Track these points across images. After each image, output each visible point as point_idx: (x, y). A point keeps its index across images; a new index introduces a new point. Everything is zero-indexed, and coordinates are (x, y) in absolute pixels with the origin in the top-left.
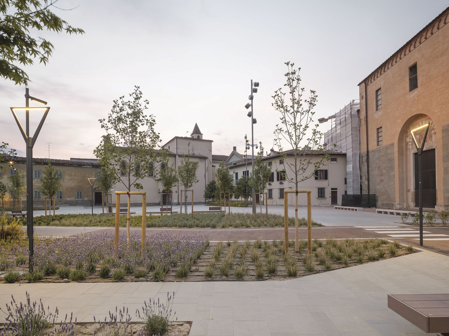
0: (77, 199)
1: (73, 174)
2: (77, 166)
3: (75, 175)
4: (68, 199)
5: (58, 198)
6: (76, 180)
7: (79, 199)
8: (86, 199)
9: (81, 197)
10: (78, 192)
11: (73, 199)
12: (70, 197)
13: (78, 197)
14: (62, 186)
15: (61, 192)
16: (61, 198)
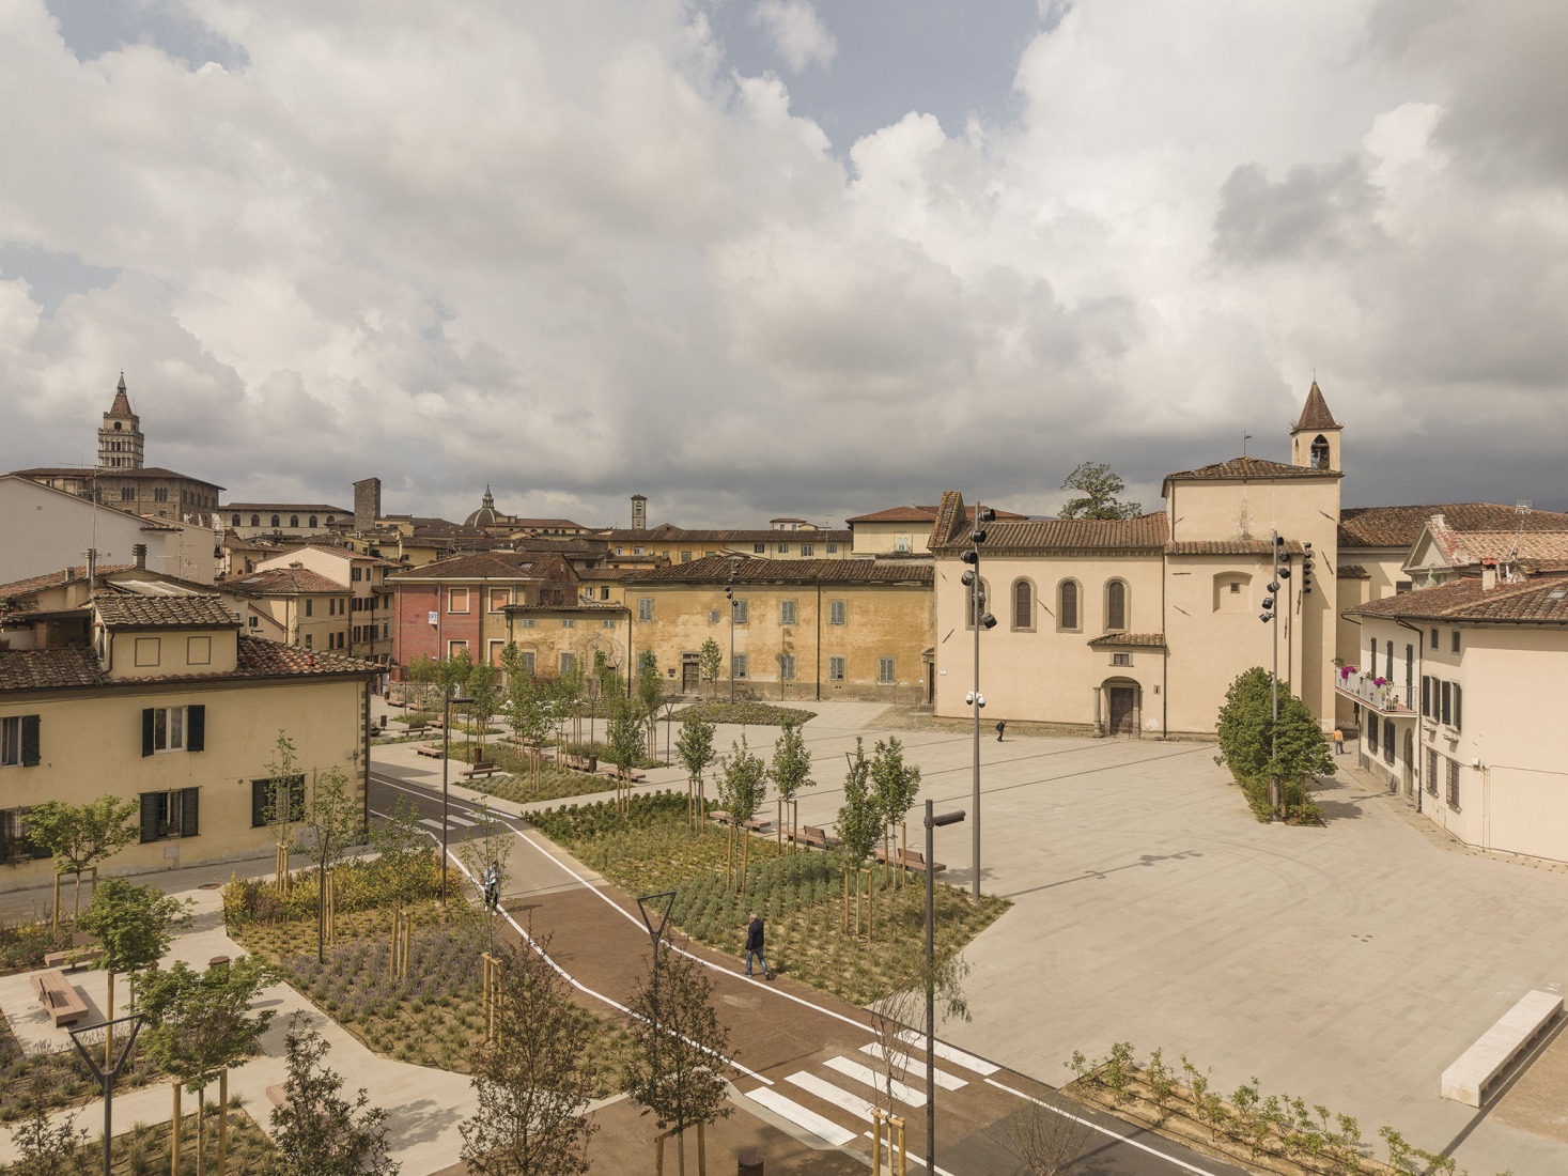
0: (879, 683)
1: (872, 607)
2: (882, 585)
3: (876, 612)
4: (859, 682)
5: (832, 677)
6: (878, 625)
7: (888, 683)
8: (904, 683)
9: (891, 678)
10: (883, 662)
11: (870, 681)
12: (863, 678)
13: (883, 678)
14: (843, 645)
15: (840, 660)
16: (840, 677)
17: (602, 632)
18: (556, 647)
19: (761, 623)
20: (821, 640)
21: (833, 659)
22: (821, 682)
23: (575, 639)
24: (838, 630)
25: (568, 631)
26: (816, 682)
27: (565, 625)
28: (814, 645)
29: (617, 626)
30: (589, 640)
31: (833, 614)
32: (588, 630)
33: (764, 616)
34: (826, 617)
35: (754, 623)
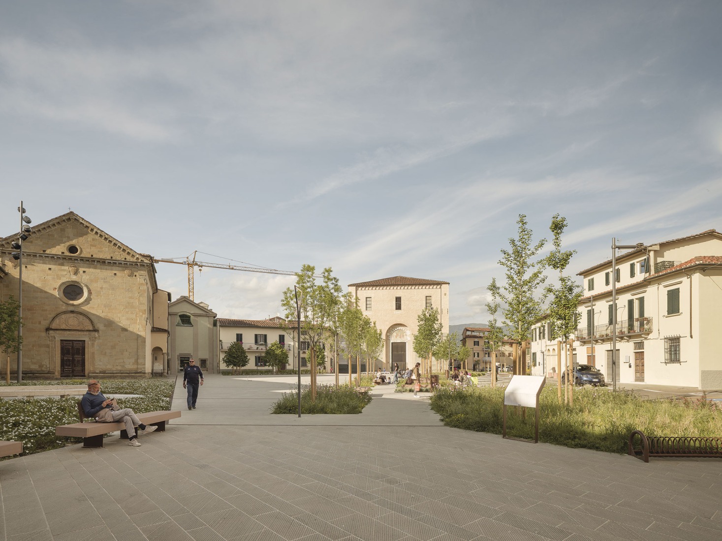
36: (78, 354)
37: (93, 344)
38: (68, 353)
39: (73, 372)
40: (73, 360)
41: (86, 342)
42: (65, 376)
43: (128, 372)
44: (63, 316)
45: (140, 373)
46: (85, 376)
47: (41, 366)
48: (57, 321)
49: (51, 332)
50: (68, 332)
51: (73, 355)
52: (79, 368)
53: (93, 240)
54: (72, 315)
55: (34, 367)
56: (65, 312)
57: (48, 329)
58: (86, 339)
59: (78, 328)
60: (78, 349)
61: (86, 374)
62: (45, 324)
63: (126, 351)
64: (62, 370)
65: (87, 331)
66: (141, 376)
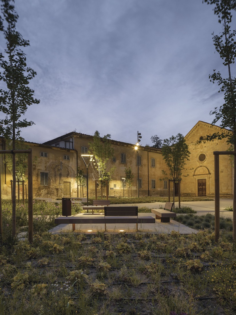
0: (164, 190)
1: (161, 162)
3: (163, 164)
4: (159, 189)
5: (152, 187)
7: (166, 190)
10: (165, 182)
11: (162, 189)
12: (160, 187)
13: (165, 188)
14: (155, 175)
15: (154, 181)
16: (154, 187)
17: (63, 162)
18: (37, 168)
19: (131, 164)
20: (149, 173)
21: (152, 181)
22: (149, 190)
23: (48, 164)
24: (153, 170)
25: (44, 159)
26: (148, 189)
27: (42, 155)
28: (147, 175)
29: (71, 160)
30: (57, 166)
31: (152, 163)
32: (56, 160)
33: (131, 161)
34: (150, 164)
35: (128, 164)
36: (204, 185)
37: (209, 181)
38: (201, 185)
39: (202, 193)
40: (202, 188)
41: (206, 180)
42: (200, 196)
43: (223, 194)
44: (198, 169)
45: (229, 194)
46: (206, 196)
47: (192, 191)
48: (196, 171)
49: (194, 176)
50: (200, 176)
51: (202, 186)
52: (204, 192)
53: (208, 130)
54: (201, 168)
55: (190, 192)
56: (198, 167)
57: (194, 175)
58: (206, 178)
59: (203, 174)
60: (204, 183)
61: (207, 195)
62: (193, 173)
63: (223, 183)
64: (198, 193)
65: (206, 174)
66: (229, 196)
